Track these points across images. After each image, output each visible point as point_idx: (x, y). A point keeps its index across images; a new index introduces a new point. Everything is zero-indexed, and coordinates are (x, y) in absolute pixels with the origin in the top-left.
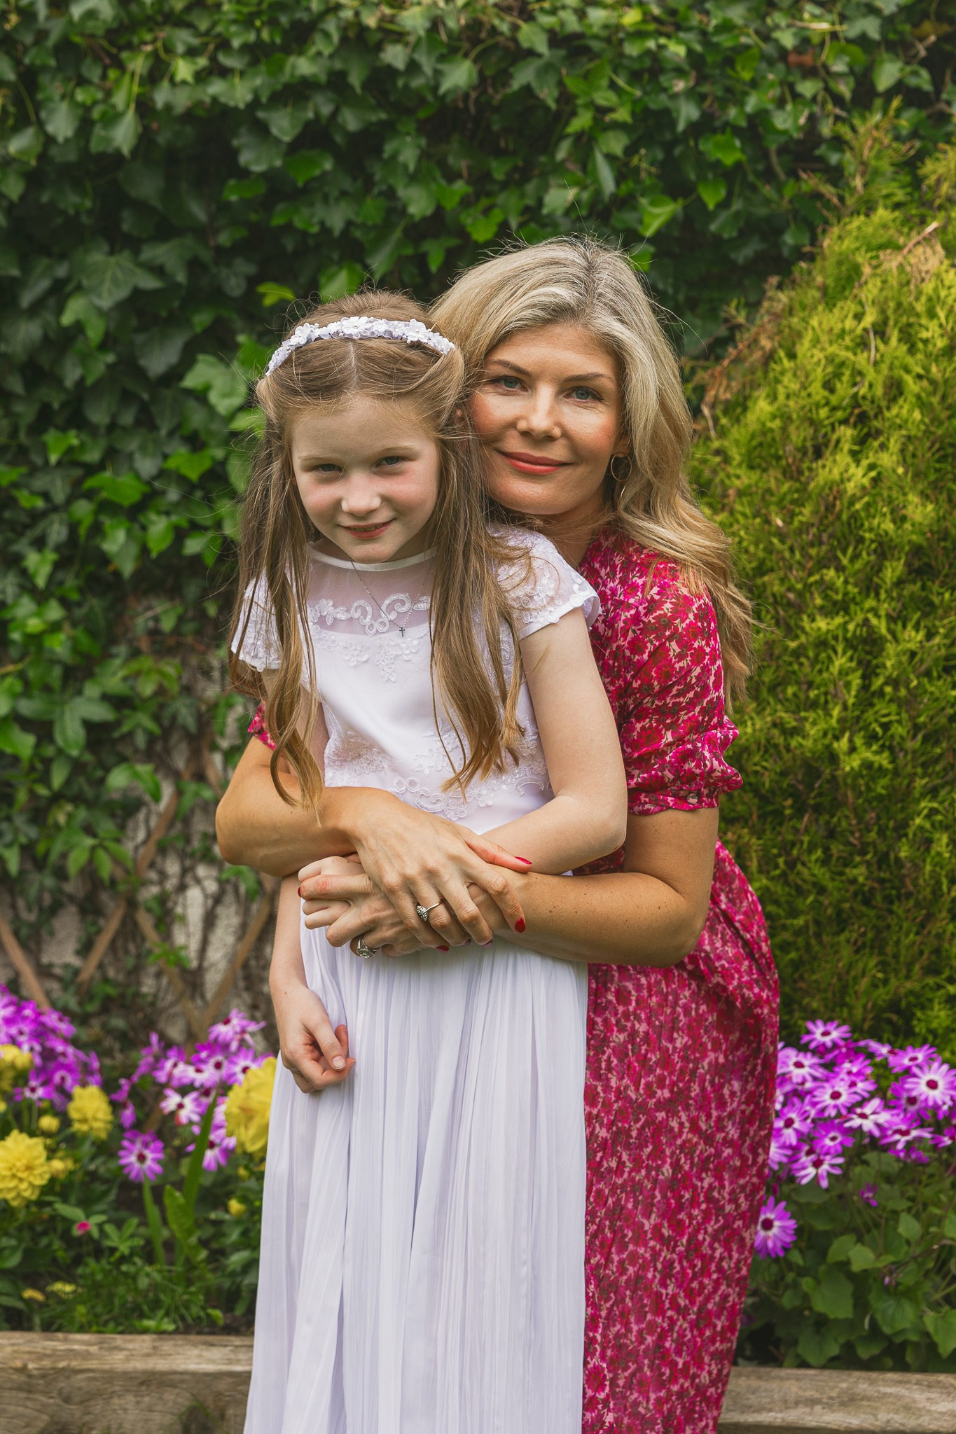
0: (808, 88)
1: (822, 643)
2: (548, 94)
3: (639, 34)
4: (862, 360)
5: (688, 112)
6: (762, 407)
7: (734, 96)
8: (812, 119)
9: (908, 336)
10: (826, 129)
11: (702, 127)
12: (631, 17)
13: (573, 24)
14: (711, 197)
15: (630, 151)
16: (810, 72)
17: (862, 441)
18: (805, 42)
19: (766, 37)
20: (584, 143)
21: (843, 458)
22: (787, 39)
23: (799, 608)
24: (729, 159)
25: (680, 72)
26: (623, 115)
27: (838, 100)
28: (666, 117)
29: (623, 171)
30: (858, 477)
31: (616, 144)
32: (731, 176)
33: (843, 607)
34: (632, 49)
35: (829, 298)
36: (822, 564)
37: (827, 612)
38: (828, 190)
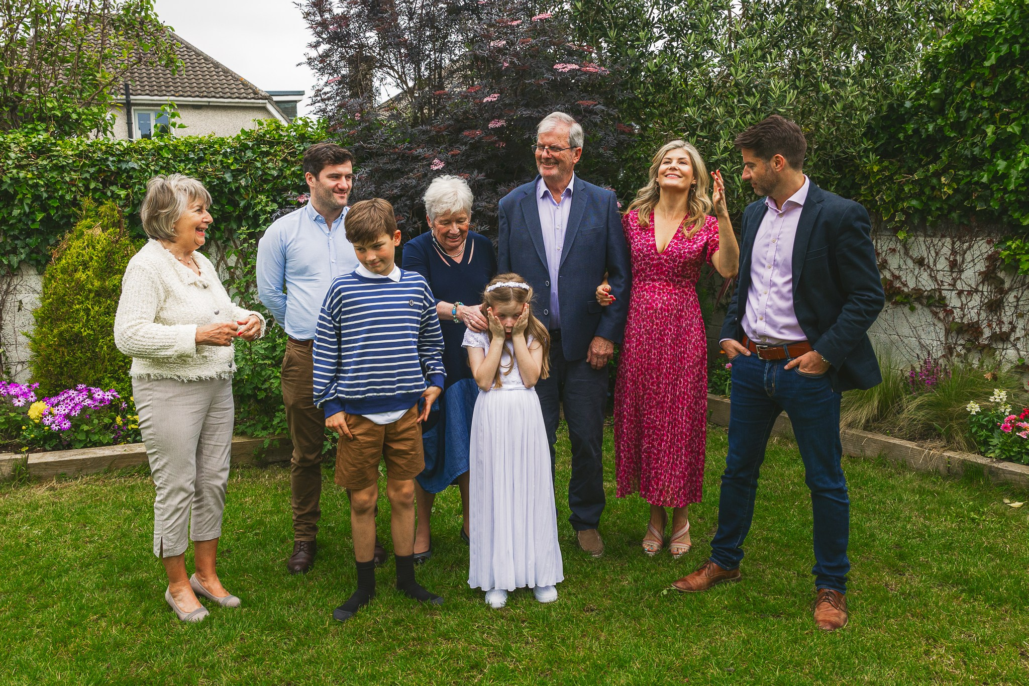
0: (74, 189)
1: (78, 310)
2: (11, 191)
3: (32, 179)
4: (84, 252)
5: (45, 195)
6: (64, 261)
7: (57, 191)
8: (75, 196)
9: (94, 248)
10: (78, 197)
11: (49, 198)
12: (30, 175)
13: (16, 176)
14: (52, 212)
15: (32, 202)
16: (74, 185)
17: (84, 269)
18: (72, 180)
19: (62, 178)
20: (21, 201)
21: (80, 273)
22: (68, 179)
23: (73, 303)
24: (55, 205)
25: (42, 186)
26: (29, 196)
27: (81, 191)
28: (40, 196)
29: (30, 207)
30: (84, 277)
31: (29, 202)
32: (57, 208)
33: (82, 303)
34: (30, 182)
35: (78, 238)
36: (77, 294)
37: (79, 304)
38: (79, 212)
